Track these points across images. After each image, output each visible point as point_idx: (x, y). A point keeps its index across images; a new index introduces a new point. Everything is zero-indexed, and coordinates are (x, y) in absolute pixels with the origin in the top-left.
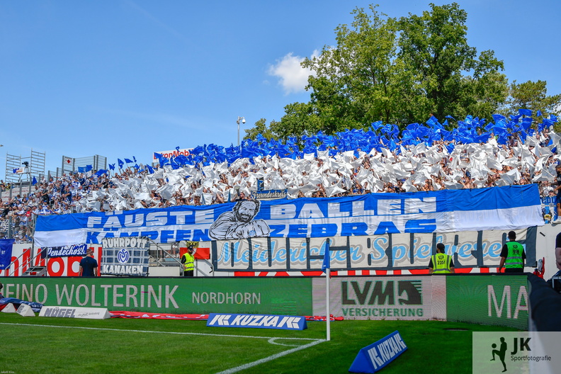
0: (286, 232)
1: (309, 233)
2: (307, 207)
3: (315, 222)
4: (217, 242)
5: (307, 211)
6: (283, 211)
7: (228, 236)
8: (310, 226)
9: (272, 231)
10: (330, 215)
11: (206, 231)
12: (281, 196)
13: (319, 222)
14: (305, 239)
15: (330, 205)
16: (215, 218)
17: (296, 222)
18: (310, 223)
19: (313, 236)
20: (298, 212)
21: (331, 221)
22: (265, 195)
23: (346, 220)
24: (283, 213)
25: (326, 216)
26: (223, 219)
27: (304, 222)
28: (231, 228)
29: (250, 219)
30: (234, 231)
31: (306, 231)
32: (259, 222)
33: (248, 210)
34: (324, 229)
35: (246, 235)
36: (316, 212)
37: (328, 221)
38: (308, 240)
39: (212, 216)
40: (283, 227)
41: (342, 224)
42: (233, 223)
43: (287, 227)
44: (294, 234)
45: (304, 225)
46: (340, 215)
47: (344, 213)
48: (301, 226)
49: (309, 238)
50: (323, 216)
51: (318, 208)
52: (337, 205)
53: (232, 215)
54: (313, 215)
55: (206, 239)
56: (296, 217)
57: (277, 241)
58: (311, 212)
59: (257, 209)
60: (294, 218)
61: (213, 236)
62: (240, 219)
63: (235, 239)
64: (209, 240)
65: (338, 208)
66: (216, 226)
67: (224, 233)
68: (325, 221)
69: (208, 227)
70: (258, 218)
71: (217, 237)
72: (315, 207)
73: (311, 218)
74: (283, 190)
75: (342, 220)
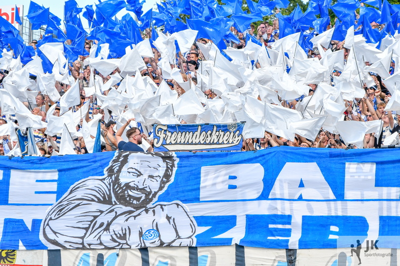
0: (237, 234)
1: (294, 240)
2: (292, 171)
3: (310, 209)
4: (63, 253)
5: (290, 183)
6: (233, 182)
7: (90, 239)
8: (297, 220)
9: (201, 230)
10: (348, 194)
11: (36, 223)
12: (229, 140)
13: (320, 210)
14: (283, 253)
15: (352, 169)
16: (59, 193)
17: (263, 208)
18: (298, 212)
19: (303, 245)
20: (269, 183)
21: (353, 210)
22: (189, 135)
23: (389, 209)
24: (232, 187)
25: (340, 196)
26: (79, 194)
27: (282, 208)
28: (99, 221)
29: (148, 200)
30: (107, 229)
31: (288, 233)
32: (171, 209)
33: (145, 176)
34: (334, 228)
35: (134, 239)
36: (314, 184)
37: (345, 209)
38: (291, 255)
39: (54, 187)
40: (229, 222)
41: (381, 218)
42: (105, 207)
43: (241, 223)
44: (257, 237)
45: (283, 216)
46: (375, 193)
47: (385, 190)
48: (275, 218)
49: (294, 251)
50: (332, 196)
51: (319, 176)
52: (369, 170)
53: (104, 188)
54: (306, 193)
55: (34, 245)
56: (264, 196)
57: (213, 254)
58: (302, 185)
59: (167, 176)
60: (259, 199)
61: (52, 236)
62: (123, 199)
63: (107, 248)
64: (40, 246)
65: (372, 177)
66: (61, 211)
67: (81, 233)
68: (337, 209)
69: (41, 214)
70: (167, 197)
71: (61, 239)
72: (311, 171)
73: (300, 198)
74: (233, 126)
75: (381, 209)
